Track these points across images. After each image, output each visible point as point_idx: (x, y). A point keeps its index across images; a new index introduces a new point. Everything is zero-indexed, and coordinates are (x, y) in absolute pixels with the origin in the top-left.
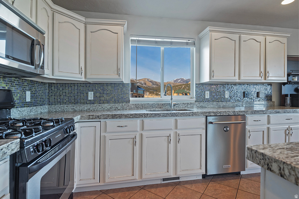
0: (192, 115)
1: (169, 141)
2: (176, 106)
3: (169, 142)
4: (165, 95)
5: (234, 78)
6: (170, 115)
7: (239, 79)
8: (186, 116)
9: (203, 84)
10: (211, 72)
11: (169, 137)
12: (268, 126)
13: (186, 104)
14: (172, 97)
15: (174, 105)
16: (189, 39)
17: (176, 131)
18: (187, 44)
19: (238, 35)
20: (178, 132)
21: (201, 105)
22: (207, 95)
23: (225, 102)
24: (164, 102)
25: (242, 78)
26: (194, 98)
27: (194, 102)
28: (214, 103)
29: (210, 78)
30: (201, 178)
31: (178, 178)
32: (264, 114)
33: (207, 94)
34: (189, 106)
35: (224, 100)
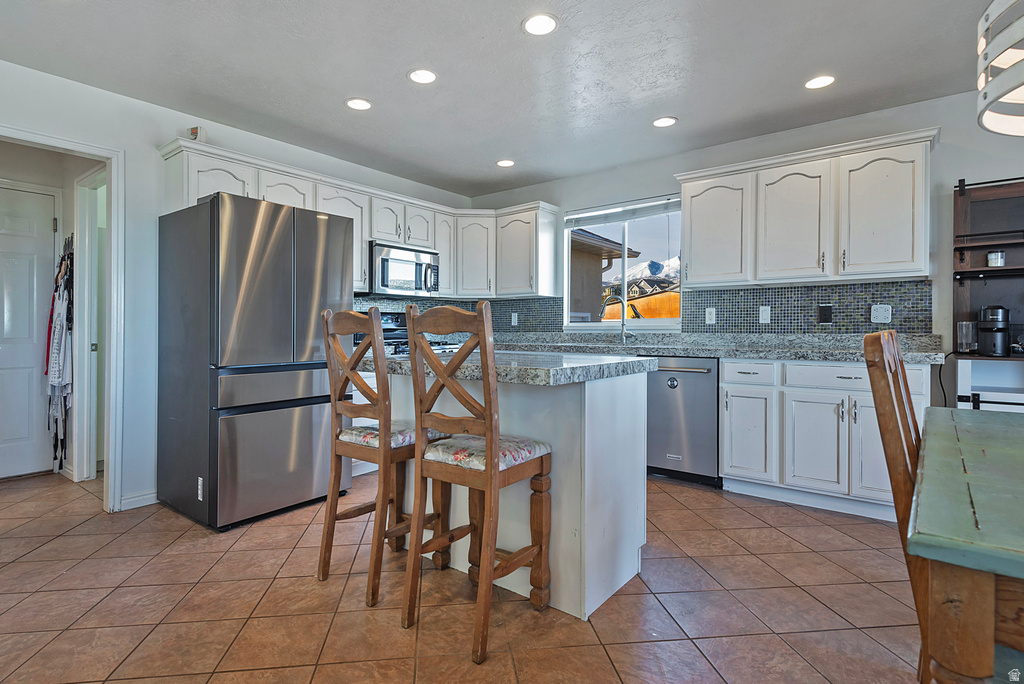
9: (700, 292)
12: (784, 389)
13: (661, 337)
18: (666, 207)
19: (751, 175)
21: (693, 339)
22: (711, 316)
23: (757, 335)
25: (761, 274)
27: (679, 332)
28: (727, 335)
32: (761, 358)
33: (711, 313)
34: (666, 340)
35: (755, 328)
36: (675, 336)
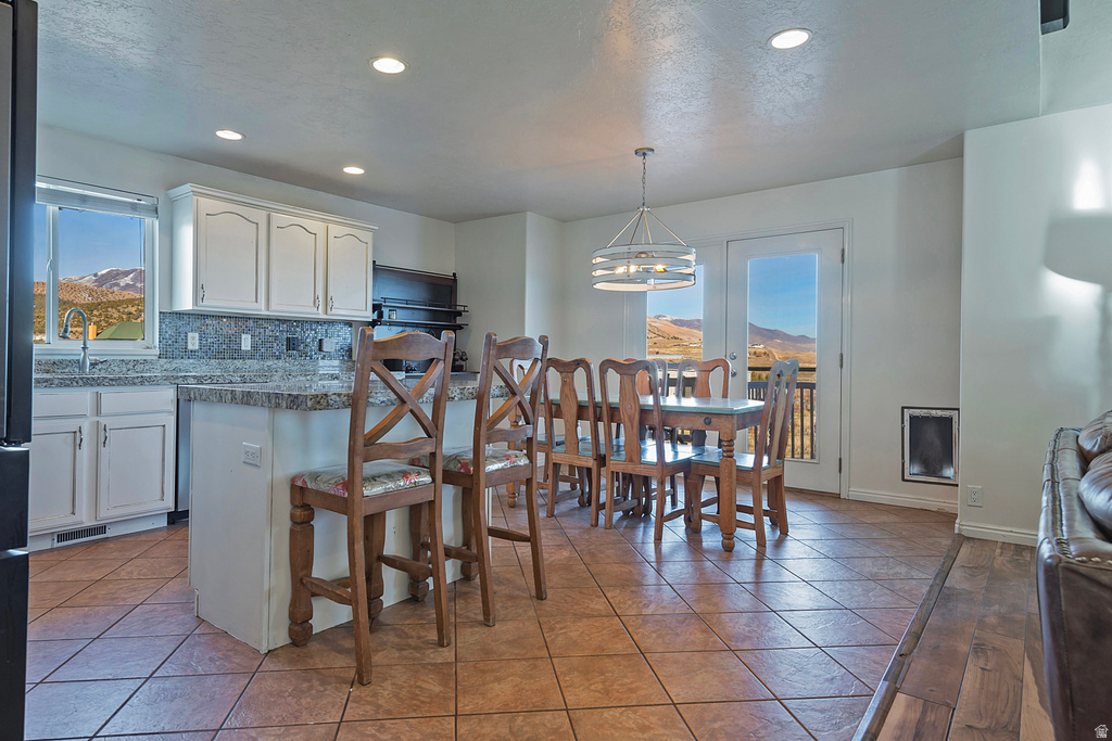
0: (142, 383)
1: (78, 442)
2: (100, 366)
3: (78, 445)
4: (64, 337)
5: (255, 306)
6: (81, 382)
7: (268, 309)
8: (126, 384)
9: (180, 315)
10: (198, 289)
11: (78, 434)
13: (132, 364)
14: (84, 344)
15: (93, 365)
16: (140, 197)
17: (97, 419)
18: (134, 207)
19: (264, 213)
20: (103, 421)
21: (174, 366)
22: (193, 342)
24: (60, 358)
25: (273, 306)
26: (155, 347)
27: (156, 358)
28: (212, 361)
29: (195, 302)
30: (164, 523)
31: (102, 529)
33: (193, 338)
34: (139, 368)
35: (237, 354)
36: (151, 362)
